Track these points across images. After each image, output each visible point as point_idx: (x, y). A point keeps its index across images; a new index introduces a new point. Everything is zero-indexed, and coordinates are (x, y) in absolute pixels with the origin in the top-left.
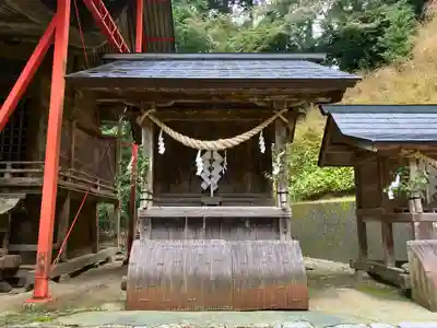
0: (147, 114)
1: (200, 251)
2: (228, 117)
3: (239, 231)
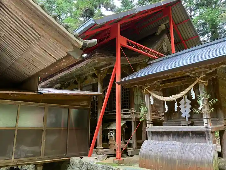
0: (145, 89)
1: (167, 146)
2: (178, 84)
3: (188, 138)
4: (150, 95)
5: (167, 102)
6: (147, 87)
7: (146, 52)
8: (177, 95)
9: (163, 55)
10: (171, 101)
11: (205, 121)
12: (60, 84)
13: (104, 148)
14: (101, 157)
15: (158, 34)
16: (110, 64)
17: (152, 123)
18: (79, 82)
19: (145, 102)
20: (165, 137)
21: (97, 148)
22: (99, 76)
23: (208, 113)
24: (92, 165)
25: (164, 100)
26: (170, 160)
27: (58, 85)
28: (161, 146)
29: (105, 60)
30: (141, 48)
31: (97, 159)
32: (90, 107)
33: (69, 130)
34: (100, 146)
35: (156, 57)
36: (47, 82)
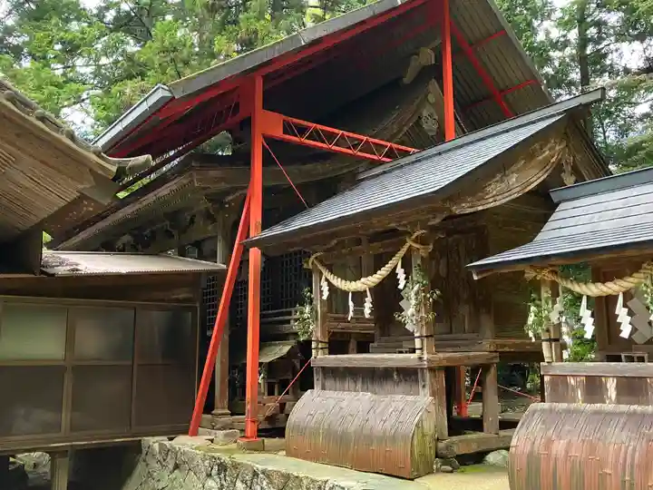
0: (312, 258)
4: (321, 273)
5: (353, 293)
6: (318, 254)
7: (349, 148)
8: (370, 278)
9: (409, 149)
10: (359, 292)
11: (418, 343)
12: (130, 234)
13: (232, 415)
14: (221, 437)
15: (407, 80)
16: (236, 189)
17: (327, 346)
18: (175, 232)
19: (311, 292)
20: (349, 383)
21: (213, 412)
22: (220, 219)
23: (424, 323)
24: (184, 453)
25: (346, 288)
26: (341, 437)
27: (126, 238)
28: (332, 402)
29: (222, 179)
30: (330, 137)
31: (212, 441)
32: (198, 305)
33: (139, 365)
34: (221, 408)
35: (384, 159)
36: (83, 235)
